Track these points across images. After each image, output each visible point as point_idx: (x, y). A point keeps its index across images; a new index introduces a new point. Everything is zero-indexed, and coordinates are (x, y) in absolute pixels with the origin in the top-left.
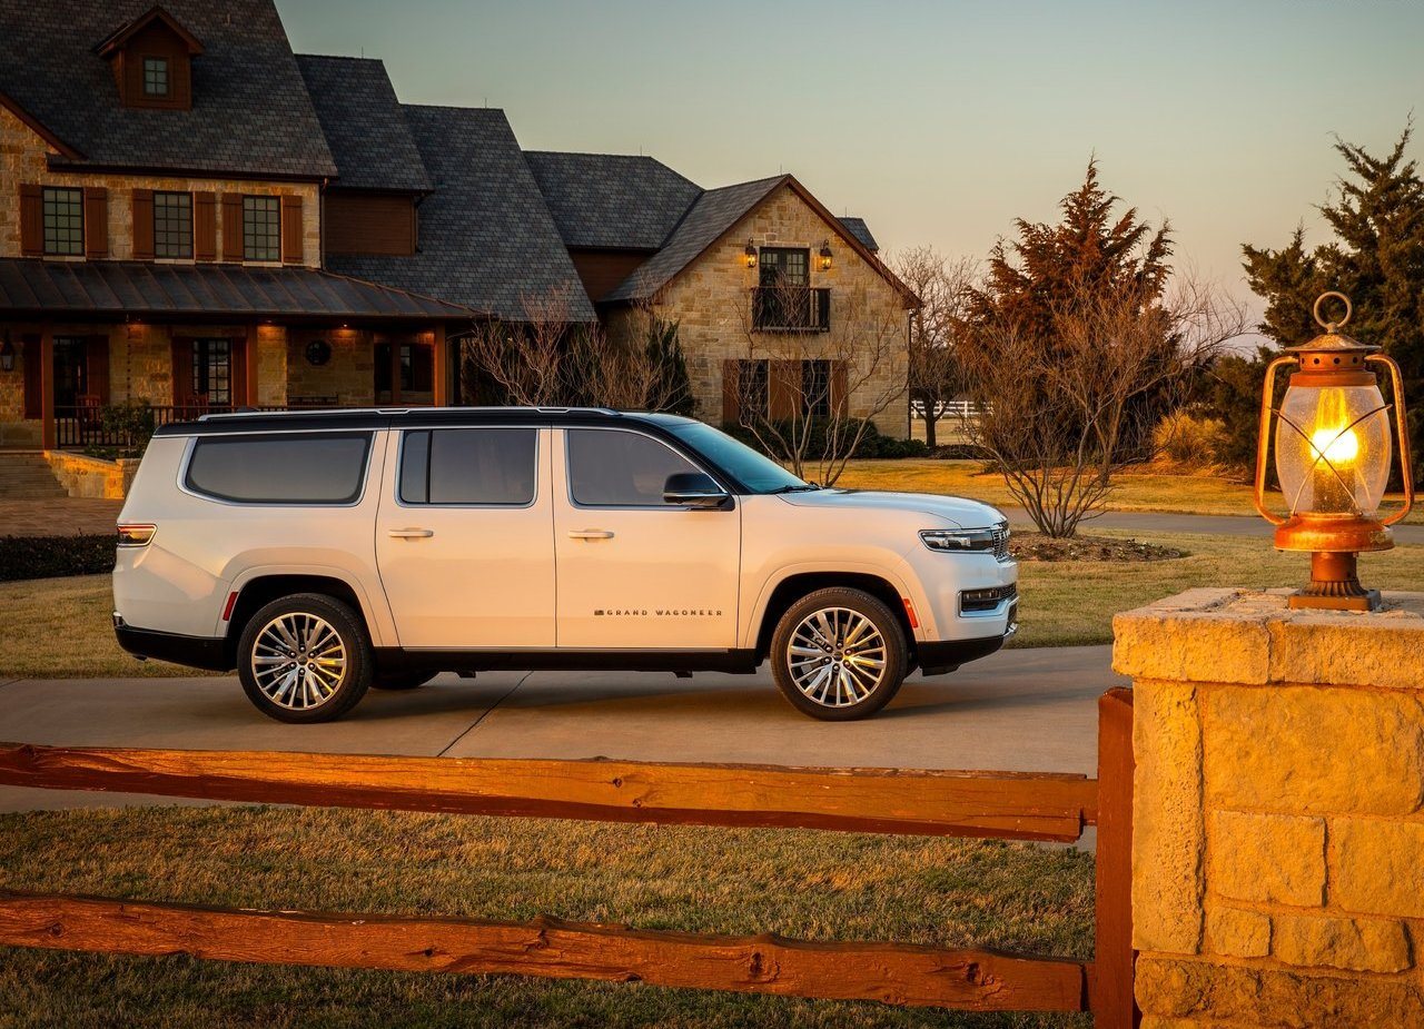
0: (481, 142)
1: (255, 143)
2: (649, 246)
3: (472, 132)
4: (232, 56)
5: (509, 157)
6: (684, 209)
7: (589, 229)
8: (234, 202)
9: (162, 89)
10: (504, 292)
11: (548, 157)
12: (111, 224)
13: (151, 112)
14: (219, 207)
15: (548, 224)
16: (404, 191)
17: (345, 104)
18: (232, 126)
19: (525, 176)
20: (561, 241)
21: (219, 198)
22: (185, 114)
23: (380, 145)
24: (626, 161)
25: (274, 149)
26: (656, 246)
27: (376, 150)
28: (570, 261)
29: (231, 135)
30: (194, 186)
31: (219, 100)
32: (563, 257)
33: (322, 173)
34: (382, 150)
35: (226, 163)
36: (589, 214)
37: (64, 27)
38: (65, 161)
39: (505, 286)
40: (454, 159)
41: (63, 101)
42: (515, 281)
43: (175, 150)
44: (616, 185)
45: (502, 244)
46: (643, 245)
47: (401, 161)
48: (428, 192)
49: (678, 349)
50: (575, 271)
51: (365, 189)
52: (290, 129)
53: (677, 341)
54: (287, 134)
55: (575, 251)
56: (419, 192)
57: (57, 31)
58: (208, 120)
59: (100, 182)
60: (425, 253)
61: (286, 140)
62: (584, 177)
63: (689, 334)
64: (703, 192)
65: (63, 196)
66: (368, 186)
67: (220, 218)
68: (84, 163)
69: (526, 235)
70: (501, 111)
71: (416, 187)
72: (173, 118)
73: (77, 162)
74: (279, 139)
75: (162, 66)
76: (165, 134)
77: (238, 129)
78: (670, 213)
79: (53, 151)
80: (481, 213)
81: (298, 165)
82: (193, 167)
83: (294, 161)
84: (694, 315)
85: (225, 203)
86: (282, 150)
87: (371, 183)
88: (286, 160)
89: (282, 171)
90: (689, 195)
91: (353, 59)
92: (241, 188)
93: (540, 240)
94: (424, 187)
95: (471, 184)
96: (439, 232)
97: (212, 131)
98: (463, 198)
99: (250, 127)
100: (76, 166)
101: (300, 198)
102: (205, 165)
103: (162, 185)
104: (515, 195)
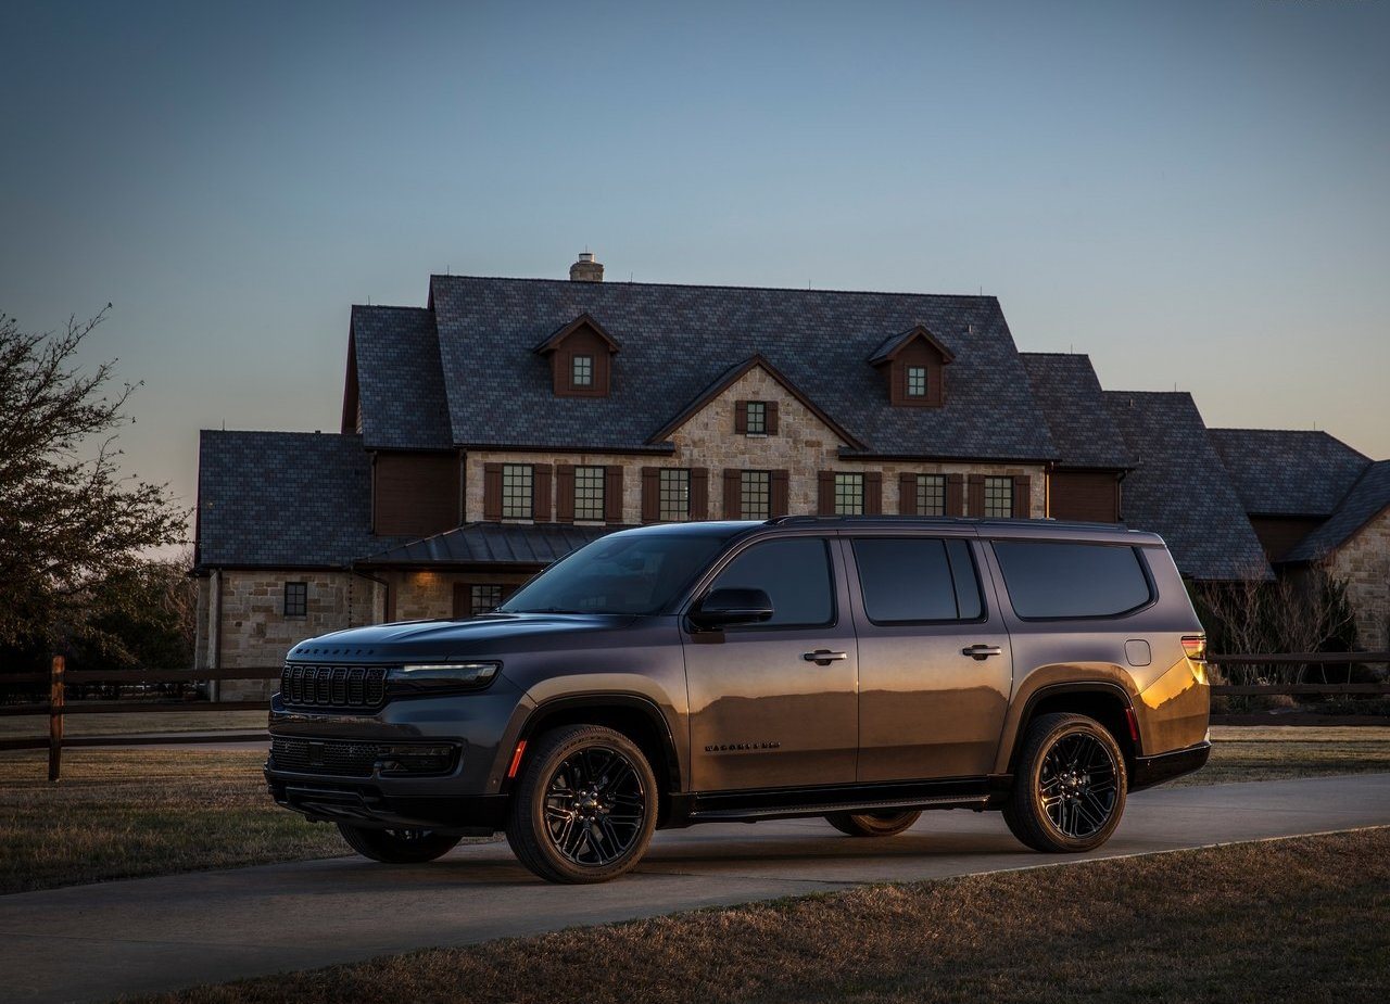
0: (1171, 422)
1: (994, 433)
2: (1322, 513)
3: (1164, 414)
4: (972, 360)
5: (1195, 435)
6: (1354, 479)
7: (1267, 498)
8: (977, 482)
9: (921, 391)
10: (1195, 554)
11: (1230, 433)
12: (884, 500)
13: (912, 410)
14: (965, 486)
15: (1231, 494)
16: (1111, 469)
17: (1059, 395)
18: (975, 420)
19: (1211, 452)
20: (1243, 509)
21: (965, 478)
22: (939, 411)
23: (1089, 430)
24: (1301, 436)
25: (1008, 438)
26: (1328, 513)
27: (1085, 434)
28: (1251, 527)
29: (975, 427)
30: (948, 470)
31: (963, 398)
32: (1245, 524)
33: (1047, 457)
34: (1091, 434)
35: (972, 451)
36: (1267, 485)
37: (844, 342)
38: (853, 453)
39: (1195, 549)
40: (1148, 438)
41: (847, 404)
42: (1204, 545)
43: (933, 440)
44: (1291, 458)
45: (1191, 513)
46: (1315, 512)
47: (1107, 443)
48: (1130, 470)
49: (1346, 603)
50: (1255, 536)
51: (1076, 468)
52: (1020, 420)
53: (1347, 597)
54: (1018, 425)
55: (1254, 518)
56: (1122, 470)
57: (839, 346)
58: (956, 415)
59: (877, 468)
60: (1126, 521)
61: (1017, 430)
62: (1262, 451)
63: (1357, 591)
64: (1372, 463)
65: (849, 479)
66: (1080, 465)
67: (965, 495)
68: (866, 453)
69: (1212, 504)
70: (1189, 394)
71: (1120, 465)
72: (930, 415)
73: (861, 453)
74: (1011, 429)
75: (921, 372)
76: (924, 428)
77: (980, 422)
78: (1341, 483)
79: (844, 445)
80: (1173, 486)
81: (1026, 450)
82: (947, 454)
83: (1024, 447)
84: (1363, 575)
85: (969, 482)
86: (1014, 438)
87: (1082, 462)
88: (1017, 447)
89: (1015, 456)
90: (1359, 465)
91: (1063, 355)
92: (982, 470)
93: (1224, 509)
94: (1126, 465)
95: (1164, 460)
96: (1138, 503)
97: (960, 424)
98: (1158, 472)
99: (988, 420)
100: (860, 456)
101: (1029, 477)
102: (956, 452)
103: (924, 469)
104: (1202, 469)
